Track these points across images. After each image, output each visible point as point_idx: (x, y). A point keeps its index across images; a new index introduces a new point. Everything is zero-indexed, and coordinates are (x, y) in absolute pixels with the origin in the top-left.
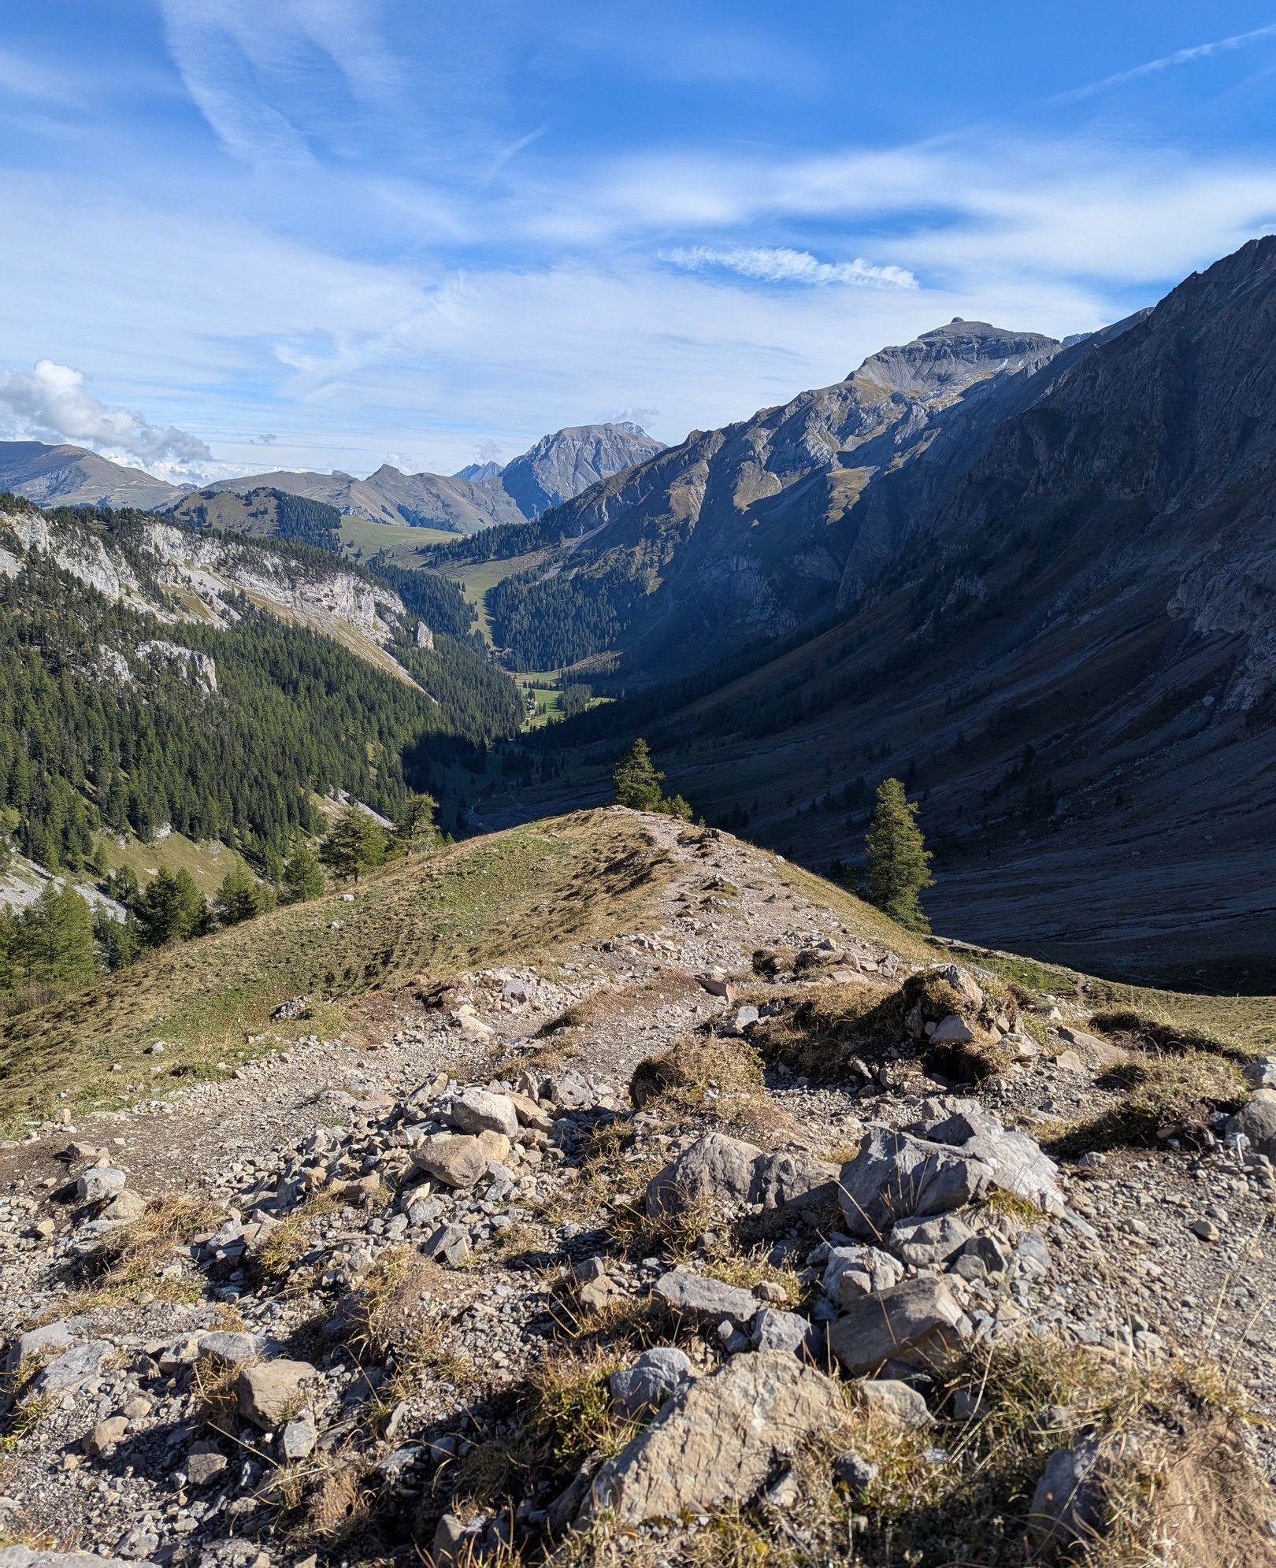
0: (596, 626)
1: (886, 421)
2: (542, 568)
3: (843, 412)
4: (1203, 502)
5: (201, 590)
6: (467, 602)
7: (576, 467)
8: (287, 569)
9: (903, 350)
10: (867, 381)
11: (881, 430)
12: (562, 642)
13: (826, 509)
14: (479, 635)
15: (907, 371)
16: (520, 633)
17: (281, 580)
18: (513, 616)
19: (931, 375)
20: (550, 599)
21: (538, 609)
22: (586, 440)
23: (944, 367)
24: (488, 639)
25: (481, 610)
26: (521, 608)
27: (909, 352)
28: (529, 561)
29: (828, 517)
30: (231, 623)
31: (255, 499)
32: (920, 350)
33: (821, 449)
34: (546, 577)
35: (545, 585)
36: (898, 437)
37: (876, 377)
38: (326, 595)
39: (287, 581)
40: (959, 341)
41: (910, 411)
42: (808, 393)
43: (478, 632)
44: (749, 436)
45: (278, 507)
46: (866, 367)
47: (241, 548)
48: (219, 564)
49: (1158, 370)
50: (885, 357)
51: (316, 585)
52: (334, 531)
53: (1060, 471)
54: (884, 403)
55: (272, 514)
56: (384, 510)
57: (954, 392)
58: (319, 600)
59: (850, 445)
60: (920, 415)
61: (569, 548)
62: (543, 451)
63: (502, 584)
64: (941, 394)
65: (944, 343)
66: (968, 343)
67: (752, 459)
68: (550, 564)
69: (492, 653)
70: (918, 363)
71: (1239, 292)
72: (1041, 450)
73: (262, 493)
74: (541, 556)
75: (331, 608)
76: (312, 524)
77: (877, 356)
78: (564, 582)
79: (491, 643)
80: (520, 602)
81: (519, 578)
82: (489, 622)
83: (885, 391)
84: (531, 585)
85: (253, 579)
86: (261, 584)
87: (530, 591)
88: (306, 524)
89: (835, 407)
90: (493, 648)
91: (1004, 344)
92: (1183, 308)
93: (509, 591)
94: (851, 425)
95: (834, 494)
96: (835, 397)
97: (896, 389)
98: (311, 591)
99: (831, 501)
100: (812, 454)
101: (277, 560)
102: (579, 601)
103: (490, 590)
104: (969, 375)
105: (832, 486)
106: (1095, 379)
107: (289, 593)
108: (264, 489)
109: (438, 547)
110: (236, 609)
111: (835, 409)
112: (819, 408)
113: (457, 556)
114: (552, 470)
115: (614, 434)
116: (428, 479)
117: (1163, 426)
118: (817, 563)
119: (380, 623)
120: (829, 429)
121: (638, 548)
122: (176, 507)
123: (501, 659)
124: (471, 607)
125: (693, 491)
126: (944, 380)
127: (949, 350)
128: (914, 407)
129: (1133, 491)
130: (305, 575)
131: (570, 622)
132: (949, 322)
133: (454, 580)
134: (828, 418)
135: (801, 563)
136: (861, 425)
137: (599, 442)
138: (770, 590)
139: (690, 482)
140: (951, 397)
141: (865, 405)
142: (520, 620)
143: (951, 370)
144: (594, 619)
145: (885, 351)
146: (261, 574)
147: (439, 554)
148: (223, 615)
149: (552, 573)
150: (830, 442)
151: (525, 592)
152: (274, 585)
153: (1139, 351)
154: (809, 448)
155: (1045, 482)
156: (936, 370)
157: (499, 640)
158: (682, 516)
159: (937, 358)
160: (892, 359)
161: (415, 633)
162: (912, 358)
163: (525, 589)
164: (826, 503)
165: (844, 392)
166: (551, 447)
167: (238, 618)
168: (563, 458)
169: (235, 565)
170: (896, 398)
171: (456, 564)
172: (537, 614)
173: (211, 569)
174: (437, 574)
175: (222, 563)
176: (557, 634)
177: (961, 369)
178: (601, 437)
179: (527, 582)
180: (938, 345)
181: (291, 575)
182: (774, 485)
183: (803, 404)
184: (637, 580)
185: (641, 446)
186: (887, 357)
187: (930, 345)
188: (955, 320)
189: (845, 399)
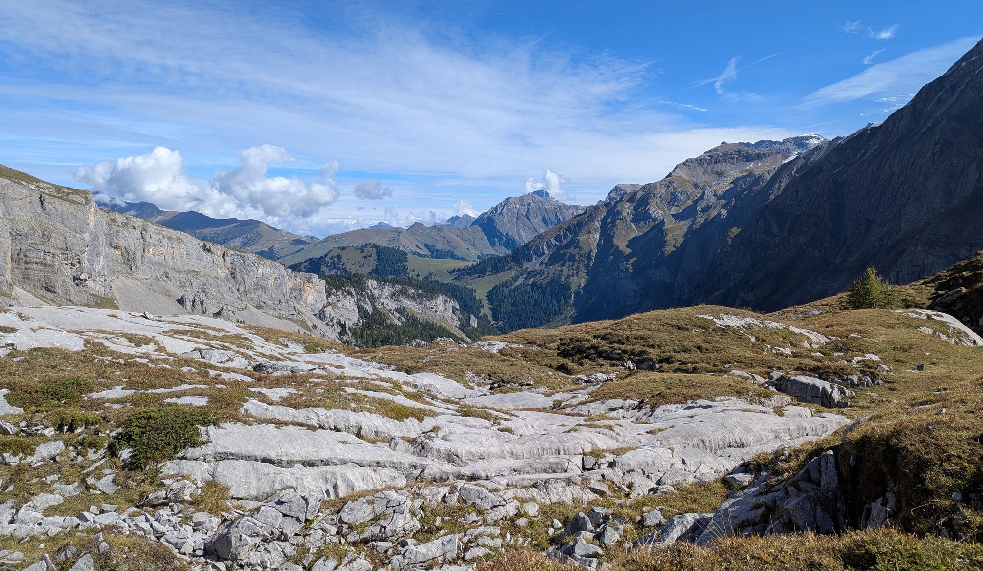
0: (546, 309)
1: (691, 198)
2: (515, 279)
3: (668, 193)
4: (851, 258)
5: (388, 308)
6: (478, 299)
7: (517, 219)
8: (418, 295)
9: (697, 159)
10: (679, 177)
11: (689, 203)
12: (529, 318)
13: (664, 246)
14: (485, 316)
15: (700, 170)
16: (506, 314)
17: (416, 301)
18: (502, 305)
19: (712, 172)
20: (520, 295)
21: (514, 301)
22: (522, 204)
23: (719, 167)
24: (490, 318)
25: (485, 303)
26: (506, 300)
27: (700, 160)
28: (506, 276)
29: (665, 250)
30: (402, 323)
31: (365, 249)
32: (706, 159)
33: (657, 213)
34: (517, 283)
35: (517, 287)
36: (699, 207)
37: (683, 174)
38: (435, 306)
39: (418, 300)
40: (726, 154)
41: (704, 193)
42: (648, 184)
43: (485, 314)
44: (619, 208)
45: (377, 253)
46: (678, 169)
47: (400, 287)
48: (392, 295)
49: (825, 196)
50: (687, 163)
51: (431, 301)
52: (405, 264)
53: (784, 241)
54: (690, 189)
55: (375, 256)
56: (417, 246)
57: (726, 181)
58: (432, 308)
59: (674, 210)
60: (709, 195)
61: (528, 268)
62: (499, 210)
63: (494, 288)
64: (719, 183)
65: (718, 156)
66: (731, 155)
67: (621, 219)
68: (518, 277)
69: (492, 325)
70: (705, 166)
71: (861, 157)
72: (775, 229)
73: (369, 246)
74: (513, 273)
75: (436, 311)
76: (394, 261)
77: (683, 163)
78: (528, 285)
79: (492, 320)
80: (505, 298)
81: (503, 285)
82: (490, 309)
83: (689, 182)
84: (510, 288)
85: (406, 300)
86: (409, 303)
87: (510, 292)
88: (391, 261)
89: (664, 191)
90: (493, 322)
91: (750, 155)
92: (837, 160)
93: (499, 292)
94: (673, 200)
95: (668, 238)
96: (663, 186)
97: (695, 180)
98: (429, 304)
99: (666, 241)
100: (653, 216)
101: (413, 291)
102: (536, 296)
103: (488, 292)
104: (734, 172)
105: (666, 234)
106: (798, 192)
107: (420, 306)
108: (369, 244)
109: (459, 270)
110: (403, 316)
111: (663, 193)
112: (655, 192)
113: (469, 274)
114: (505, 221)
115: (537, 200)
116: (439, 229)
117: (830, 223)
118: (662, 274)
119: (454, 316)
120: (661, 202)
121: (564, 267)
122: (326, 255)
123: (497, 327)
124: (480, 301)
125: (591, 237)
126: (720, 174)
127: (721, 159)
128: (706, 191)
129: (819, 252)
130: (426, 297)
131: (532, 307)
132: (720, 144)
133: (470, 287)
134: (660, 197)
135: (653, 274)
136: (678, 200)
137: (529, 204)
138: (638, 288)
139: (589, 232)
140: (725, 185)
141: (679, 190)
142: (506, 307)
143: (723, 168)
144: (544, 306)
145: (687, 161)
146: (409, 298)
147: (461, 273)
148: (399, 319)
149: (521, 281)
150: (663, 210)
151: (507, 292)
152: (414, 303)
153: (818, 180)
154: (651, 213)
155: (777, 246)
156: (715, 169)
157: (496, 318)
158: (587, 250)
159: (715, 163)
160: (691, 165)
161: (469, 319)
162: (702, 164)
163: (507, 290)
164: (663, 242)
165: (668, 183)
166: (503, 208)
167: (405, 320)
168: (510, 214)
169: (399, 295)
170: (696, 186)
171: (469, 278)
172: (514, 304)
173: (389, 298)
174: (460, 284)
175: (393, 294)
176: (526, 314)
177: (728, 168)
178: (530, 202)
179: (507, 287)
180: (715, 156)
181: (420, 297)
182: (635, 232)
183: (646, 191)
184: (565, 284)
185: (552, 205)
186: (688, 163)
187: (711, 156)
188: (723, 143)
189: (668, 186)
